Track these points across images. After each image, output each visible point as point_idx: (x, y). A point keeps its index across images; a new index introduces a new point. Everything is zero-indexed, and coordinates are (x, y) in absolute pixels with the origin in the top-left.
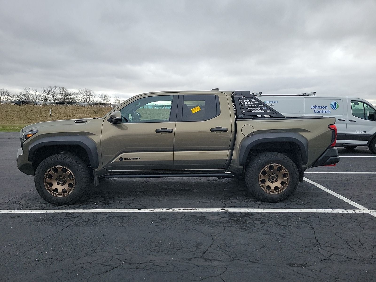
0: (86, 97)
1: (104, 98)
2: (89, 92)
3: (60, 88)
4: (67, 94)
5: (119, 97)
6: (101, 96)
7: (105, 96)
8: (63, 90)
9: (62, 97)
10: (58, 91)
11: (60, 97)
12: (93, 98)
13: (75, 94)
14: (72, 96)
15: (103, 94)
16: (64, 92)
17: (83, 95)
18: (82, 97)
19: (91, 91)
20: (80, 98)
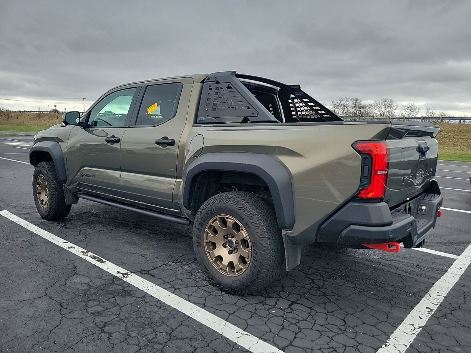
0: (383, 109)
1: (409, 110)
2: (388, 102)
3: (352, 100)
4: (361, 107)
5: (433, 109)
6: (404, 108)
7: (412, 108)
8: (356, 102)
9: (354, 110)
10: (350, 104)
11: (351, 110)
12: (394, 111)
13: (369, 106)
14: (366, 110)
15: (409, 104)
16: (357, 105)
17: (380, 107)
18: (377, 109)
19: (391, 101)
20: (376, 111)
